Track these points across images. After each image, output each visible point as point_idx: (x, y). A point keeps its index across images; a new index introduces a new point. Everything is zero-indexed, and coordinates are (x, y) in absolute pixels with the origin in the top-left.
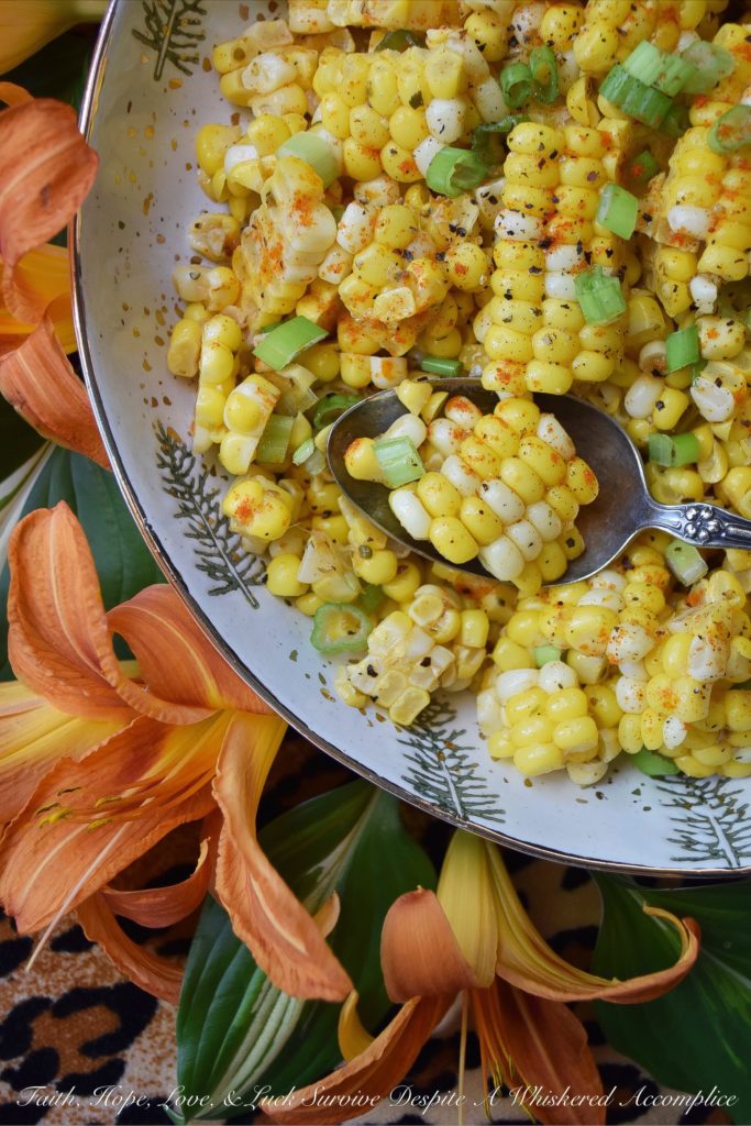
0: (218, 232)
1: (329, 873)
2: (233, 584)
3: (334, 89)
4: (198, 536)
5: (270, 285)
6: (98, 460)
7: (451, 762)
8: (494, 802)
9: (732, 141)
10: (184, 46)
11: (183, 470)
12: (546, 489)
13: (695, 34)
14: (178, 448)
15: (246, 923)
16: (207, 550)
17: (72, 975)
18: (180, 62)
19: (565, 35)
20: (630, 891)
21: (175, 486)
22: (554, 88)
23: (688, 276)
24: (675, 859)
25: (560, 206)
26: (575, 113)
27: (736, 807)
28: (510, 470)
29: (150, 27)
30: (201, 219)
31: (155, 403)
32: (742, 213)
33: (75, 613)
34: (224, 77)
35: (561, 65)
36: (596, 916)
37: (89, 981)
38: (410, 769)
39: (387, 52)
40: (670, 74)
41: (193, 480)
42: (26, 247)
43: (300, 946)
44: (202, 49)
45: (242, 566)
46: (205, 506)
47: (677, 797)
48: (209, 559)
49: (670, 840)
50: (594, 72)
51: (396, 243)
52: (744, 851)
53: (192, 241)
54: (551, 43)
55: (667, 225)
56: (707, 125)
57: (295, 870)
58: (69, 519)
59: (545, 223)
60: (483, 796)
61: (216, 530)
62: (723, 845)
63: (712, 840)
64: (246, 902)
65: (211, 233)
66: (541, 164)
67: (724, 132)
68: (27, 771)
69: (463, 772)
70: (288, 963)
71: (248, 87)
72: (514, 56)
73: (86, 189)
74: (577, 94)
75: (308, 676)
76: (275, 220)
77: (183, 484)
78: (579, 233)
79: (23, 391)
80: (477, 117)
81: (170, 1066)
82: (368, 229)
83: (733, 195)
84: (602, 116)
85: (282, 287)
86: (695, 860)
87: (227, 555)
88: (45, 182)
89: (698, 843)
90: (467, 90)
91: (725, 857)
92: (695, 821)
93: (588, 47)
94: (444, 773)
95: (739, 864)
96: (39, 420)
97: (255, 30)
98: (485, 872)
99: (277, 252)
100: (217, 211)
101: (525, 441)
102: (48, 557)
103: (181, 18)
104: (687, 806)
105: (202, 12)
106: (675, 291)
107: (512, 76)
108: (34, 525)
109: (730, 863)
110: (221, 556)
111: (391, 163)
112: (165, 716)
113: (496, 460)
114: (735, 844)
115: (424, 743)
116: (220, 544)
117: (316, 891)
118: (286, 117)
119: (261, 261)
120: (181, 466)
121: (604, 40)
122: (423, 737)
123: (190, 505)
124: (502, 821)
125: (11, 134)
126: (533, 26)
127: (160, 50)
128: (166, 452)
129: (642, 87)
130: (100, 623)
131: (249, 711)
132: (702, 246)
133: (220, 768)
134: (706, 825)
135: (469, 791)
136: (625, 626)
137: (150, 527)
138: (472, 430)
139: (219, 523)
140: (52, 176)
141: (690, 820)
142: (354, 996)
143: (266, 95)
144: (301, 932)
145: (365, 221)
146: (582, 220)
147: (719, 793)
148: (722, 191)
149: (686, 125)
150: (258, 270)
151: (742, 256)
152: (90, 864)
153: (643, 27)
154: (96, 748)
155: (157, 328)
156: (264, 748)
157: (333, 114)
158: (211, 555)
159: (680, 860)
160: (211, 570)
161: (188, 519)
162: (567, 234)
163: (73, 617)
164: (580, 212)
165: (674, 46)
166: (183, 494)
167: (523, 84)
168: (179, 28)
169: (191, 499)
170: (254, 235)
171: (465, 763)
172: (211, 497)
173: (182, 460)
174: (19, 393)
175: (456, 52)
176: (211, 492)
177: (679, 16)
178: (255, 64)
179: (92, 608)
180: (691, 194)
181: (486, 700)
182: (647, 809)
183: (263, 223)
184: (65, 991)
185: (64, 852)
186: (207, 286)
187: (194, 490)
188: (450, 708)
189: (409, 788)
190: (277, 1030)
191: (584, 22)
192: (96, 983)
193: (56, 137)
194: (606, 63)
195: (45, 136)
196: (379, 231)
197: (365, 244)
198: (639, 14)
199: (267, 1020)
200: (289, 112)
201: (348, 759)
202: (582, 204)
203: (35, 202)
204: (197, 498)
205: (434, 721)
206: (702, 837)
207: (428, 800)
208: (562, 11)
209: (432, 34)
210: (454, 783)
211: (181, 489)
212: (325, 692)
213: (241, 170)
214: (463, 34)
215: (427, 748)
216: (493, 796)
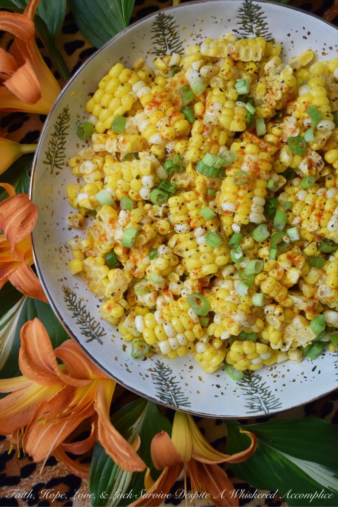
0: (76, 219)
1: (136, 429)
2: (94, 337)
3: (111, 175)
4: (81, 323)
5: (103, 245)
6: (44, 301)
7: (172, 388)
8: (187, 400)
9: (239, 183)
10: (59, 161)
11: (73, 301)
13: (225, 147)
14: (71, 294)
15: (110, 449)
16: (85, 327)
17: (51, 474)
18: (59, 166)
19: (183, 151)
21: (71, 307)
22: (181, 168)
23: (231, 224)
24: (248, 413)
25: (191, 218)
26: (189, 174)
27: (267, 393)
29: (48, 159)
30: (71, 215)
31: (62, 280)
32: (245, 204)
33: (44, 354)
34: (73, 169)
35: (183, 160)
36: (226, 434)
37: (57, 475)
38: (158, 392)
39: (126, 162)
40: (217, 163)
41: (77, 303)
42: (18, 241)
43: (128, 455)
44: (65, 160)
45: (96, 330)
46: (82, 312)
47: (248, 391)
49: (246, 406)
50: (193, 162)
51: (138, 221)
52: (270, 407)
53: (68, 223)
54: (179, 154)
55: (222, 209)
56: (231, 176)
57: (124, 430)
58: (39, 324)
59: (189, 224)
60: (183, 399)
61: (86, 319)
62: (263, 406)
63: (260, 405)
64: (109, 442)
65: (74, 220)
66: (180, 208)
67: (236, 180)
68: (31, 407)
69: (176, 391)
70: (125, 461)
71: (82, 172)
72: (167, 157)
73: (35, 219)
74: (189, 168)
75: (121, 365)
77: (74, 306)
79: (19, 283)
80: (158, 179)
81: (88, 501)
82: (128, 218)
83: (242, 198)
84: (198, 175)
86: (254, 412)
87: (91, 327)
88: (22, 220)
89: (255, 406)
90: (154, 171)
91: (264, 410)
92: (254, 399)
93: (190, 155)
94: (170, 392)
95: (268, 412)
96: (24, 291)
97: (82, 152)
98: (186, 423)
99: (104, 235)
100: (76, 212)
102: (33, 336)
103: (57, 153)
104: (252, 394)
105: (64, 149)
106: (227, 229)
107: (168, 165)
108: (28, 326)
109: (265, 412)
110: (89, 328)
111: (132, 196)
112: (76, 385)
114: (267, 405)
116: (88, 324)
117: (132, 436)
118: (96, 183)
119: (99, 237)
121: (195, 153)
122: (162, 381)
123: (77, 312)
124: (190, 406)
125: (9, 206)
126: (173, 148)
127: (52, 165)
128: (67, 296)
129: (209, 168)
131: (103, 379)
132: (234, 214)
133: (96, 399)
134: (258, 400)
135: (179, 398)
137: (65, 323)
139: (87, 317)
140: (24, 217)
141: (252, 399)
142: (148, 470)
143: (89, 174)
144: (128, 450)
146: (199, 219)
147: (262, 388)
148: (238, 197)
149: (225, 176)
150: (98, 240)
151: (246, 217)
152: (56, 436)
153: (207, 148)
154: (53, 397)
155: (60, 254)
156: (110, 391)
157: (111, 183)
158: (85, 329)
159: (249, 413)
160: (86, 334)
161: (77, 318)
162: (197, 225)
164: (197, 217)
165: (218, 151)
166: (74, 309)
167: (171, 167)
168: (57, 156)
169: (77, 310)
171: (176, 388)
173: (72, 298)
175: (148, 160)
176: (83, 307)
177: (218, 142)
178: (83, 165)
179: (50, 352)
180: (228, 199)
182: (238, 396)
184: (49, 480)
185: (47, 433)
187: (77, 307)
188: (170, 369)
189: (158, 399)
190: (124, 485)
191: (189, 147)
192: (59, 476)
193: (24, 205)
194: (197, 159)
195: (20, 205)
196: (131, 218)
197: (128, 222)
198: (205, 144)
199: (120, 482)
200: (97, 181)
201: (137, 392)
203: (20, 226)
204: (79, 310)
205: (165, 374)
206: (256, 404)
207: (165, 402)
208: (181, 143)
209: (140, 154)
210: (173, 395)
211: (73, 307)
212: (128, 370)
213: (83, 202)
214: (150, 153)
215: (164, 385)
216: (187, 398)
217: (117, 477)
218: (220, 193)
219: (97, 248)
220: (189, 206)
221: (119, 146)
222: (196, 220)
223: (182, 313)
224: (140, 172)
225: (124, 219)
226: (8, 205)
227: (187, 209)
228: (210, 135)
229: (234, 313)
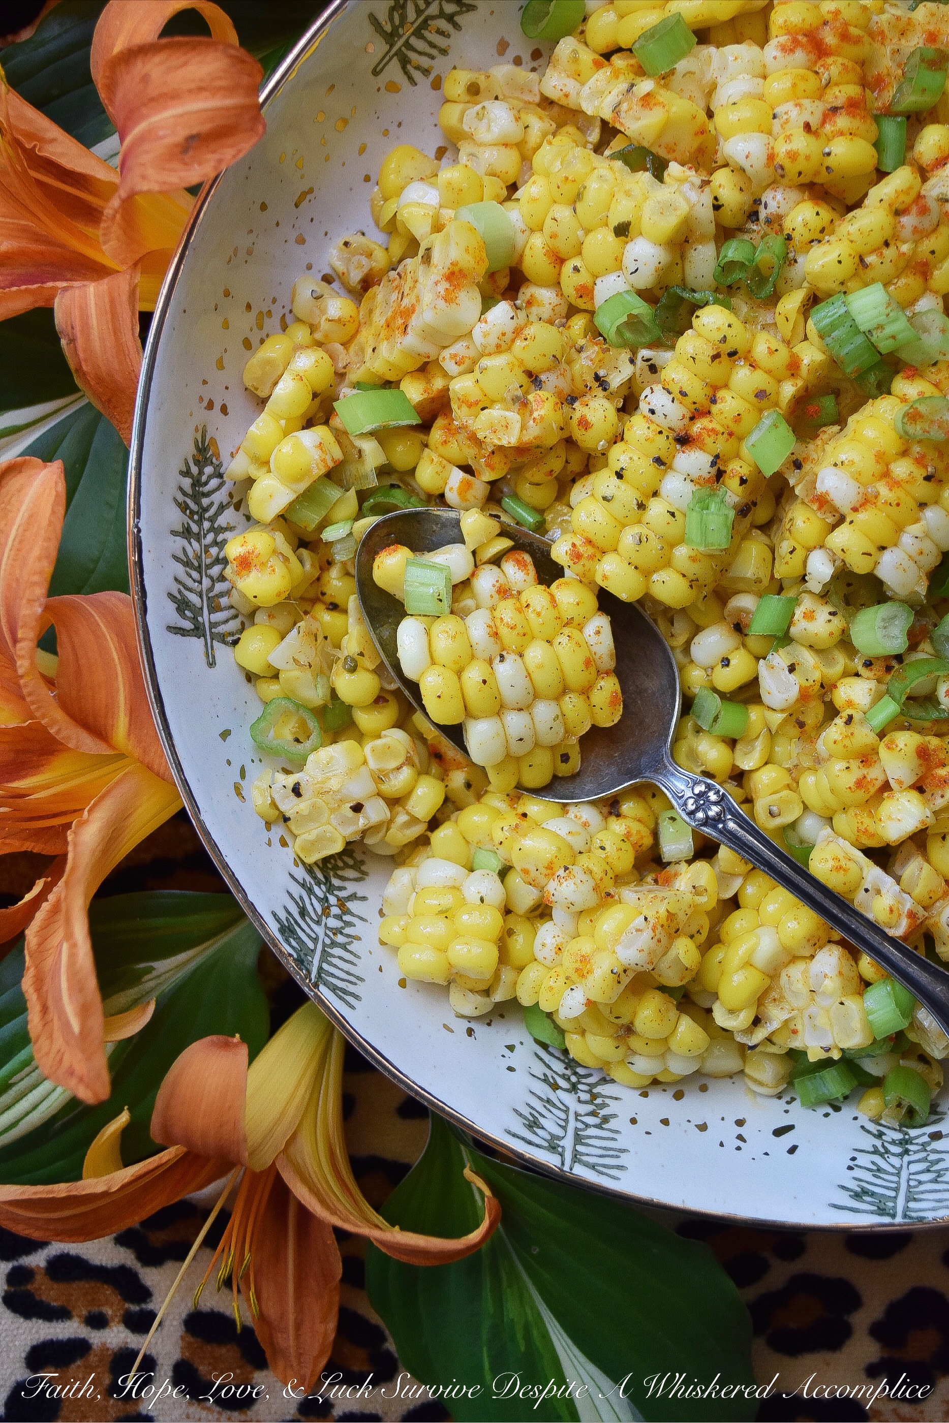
0: (364, 260)
1: (159, 976)
2: (198, 631)
3: (547, 175)
4: (187, 564)
5: (385, 343)
6: (125, 436)
7: (333, 923)
8: (355, 984)
9: (916, 429)
10: (420, 53)
11: (206, 489)
12: (565, 690)
13: (940, 301)
14: (212, 463)
15: (39, 982)
16: (190, 583)
18: (409, 67)
19: (808, 236)
20: (462, 1147)
21: (189, 501)
22: (771, 285)
23: (812, 544)
24: (509, 1132)
25: (715, 409)
26: (780, 320)
27: (603, 1112)
28: (536, 653)
29: (391, 18)
30: (356, 240)
31: (210, 406)
32: (895, 508)
33: (17, 580)
34: (448, 105)
35: (790, 264)
38: (285, 908)
39: (619, 164)
40: (889, 330)
41: (212, 504)
42: (144, 186)
43: (75, 1026)
44: (439, 65)
45: (218, 617)
46: (210, 537)
47: (549, 1073)
48: (187, 593)
49: (516, 1111)
50: (818, 289)
51: (531, 365)
52: (584, 1158)
53: (333, 257)
54: (789, 238)
55: (815, 482)
56: (904, 400)
58: (56, 483)
59: (692, 419)
60: (348, 973)
61: (209, 566)
62: (568, 1143)
63: (559, 1132)
64: (50, 961)
65: (356, 259)
66: (715, 357)
67: (913, 416)
69: (340, 939)
70: (59, 1042)
71: (466, 128)
72: (748, 231)
73: (234, 156)
75: (229, 763)
76: (421, 280)
77: (198, 503)
78: (721, 445)
79: (78, 329)
80: (679, 275)
82: (509, 336)
83: (895, 484)
84: (806, 338)
85: (396, 352)
86: (530, 1143)
87: (209, 598)
88: (195, 131)
89: (543, 1128)
90: (681, 243)
91: (562, 1155)
92: (554, 1105)
93: (821, 261)
94: (320, 930)
95: (571, 1169)
96: (81, 367)
97: (503, 71)
98: (317, 1056)
99: (408, 313)
100: (375, 239)
101: (566, 631)
102: (19, 510)
103: (429, 22)
104: (555, 1087)
105: (457, 26)
106: (791, 552)
107: (734, 251)
108: (20, 472)
109: (563, 1164)
110: (201, 597)
111: (570, 280)
112: (59, 731)
113: (527, 636)
114: (579, 1148)
115: (316, 889)
116: (206, 582)
117: (136, 989)
118: (487, 180)
119: (390, 314)
120: (206, 483)
121: (840, 262)
122: (319, 883)
123: (195, 528)
124: (353, 1007)
125: (185, 64)
126: (780, 211)
127: (391, 46)
128: (197, 462)
129: (854, 328)
130: (37, 604)
131: (150, 768)
132: (841, 520)
133: (90, 811)
134: (563, 1116)
135: (335, 961)
136: (576, 870)
137: (139, 531)
138: (519, 593)
139: (217, 561)
140: (206, 128)
141: (549, 1101)
142: (124, 1118)
143: (481, 145)
144: (84, 1012)
145: (510, 326)
146: (731, 434)
147: (595, 1091)
148: (886, 474)
149: (884, 388)
150: (383, 321)
151: (873, 550)
153: (888, 268)
155: (251, 330)
156: (147, 816)
157: (534, 200)
158: (190, 590)
159: (514, 1135)
160: (182, 605)
161: (185, 542)
162: (709, 441)
163: (14, 585)
164: (731, 424)
165: (913, 302)
166: (192, 513)
167: (741, 265)
168: (423, 31)
169: (199, 523)
170: (396, 283)
171: (347, 931)
172: (222, 530)
173: (210, 477)
174: (73, 328)
175: (687, 199)
176: (224, 525)
177: (932, 273)
178: (484, 108)
179: (35, 584)
180: (852, 463)
181: (402, 877)
182: (511, 1069)
183: (409, 276)
186: (323, 311)
187: (207, 515)
188: (363, 868)
189: (273, 927)
190: (27, 1114)
191: (832, 233)
193: (230, 90)
194: (834, 286)
195: (218, 84)
196: (519, 343)
197: (499, 349)
198: (890, 253)
199: (22, 1098)
200: (493, 174)
201: (226, 866)
202: (738, 418)
203: (176, 145)
204: (206, 525)
205: (340, 873)
206: (550, 1124)
207: (287, 948)
208: (817, 209)
209: (674, 168)
210: (324, 945)
211: (194, 507)
212: (238, 788)
213: (414, 210)
214: (706, 183)
215: (316, 897)
216: (358, 978)
217: (22, 1079)
218: (841, 430)
219: (361, 349)
220: (744, 377)
221: (624, 107)
224: (640, 218)
226: (182, 59)
227: (729, 376)
228: (920, 234)
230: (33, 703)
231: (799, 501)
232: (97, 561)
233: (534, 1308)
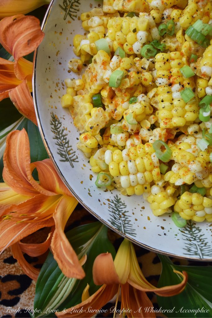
0: (76, 63)
1: (85, 249)
2: (67, 160)
3: (112, 26)
4: (59, 145)
5: (92, 85)
7: (123, 219)
8: (134, 231)
10: (73, 12)
11: (58, 127)
14: (57, 121)
16: (61, 149)
17: (8, 270)
18: (72, 16)
19: (178, 17)
20: (171, 266)
21: (55, 130)
22: (173, 31)
23: (205, 86)
24: (184, 254)
26: (178, 39)
27: (204, 243)
29: (64, 5)
30: (73, 60)
33: (22, 159)
34: (83, 22)
35: (176, 25)
36: (160, 273)
37: (13, 273)
38: (111, 218)
39: (128, 17)
40: (205, 29)
41: (60, 130)
42: (22, 55)
44: (78, 14)
45: (71, 156)
46: (62, 138)
47: (187, 238)
48: (62, 152)
49: (184, 249)
50: (184, 28)
51: (126, 67)
52: (205, 254)
53: (69, 66)
54: (173, 19)
55: (201, 71)
57: (76, 245)
58: (24, 132)
60: (131, 229)
61: (65, 145)
62: (199, 252)
63: (196, 250)
64: (59, 250)
65: (74, 64)
66: (164, 63)
68: (2, 207)
69: (126, 222)
70: (68, 268)
71: (89, 25)
72: (163, 22)
73: (40, 42)
74: (179, 34)
75: (85, 189)
77: (57, 131)
80: (151, 38)
81: (33, 301)
82: (119, 63)
84: (186, 40)
86: (190, 255)
87: (67, 152)
88: (29, 38)
89: (192, 250)
90: (149, 29)
91: (199, 255)
92: (192, 245)
93: (184, 20)
94: (120, 221)
95: (203, 257)
96: (20, 108)
97: (93, 10)
100: (77, 58)
102: (17, 143)
103: (73, 4)
104: (190, 241)
105: (79, 4)
106: (201, 90)
107: (161, 27)
108: (15, 134)
109: (200, 257)
110: (65, 152)
111: (126, 48)
112: (42, 192)
114: (203, 252)
115: (116, 212)
116: (65, 149)
117: (81, 253)
118: (99, 34)
120: (57, 126)
121: (188, 18)
122: (116, 211)
124: (135, 236)
125: (21, 25)
126: (169, 14)
127: (66, 12)
128: (54, 121)
129: (197, 32)
130: (29, 161)
132: (210, 78)
133: (56, 210)
134: (195, 246)
135: (127, 227)
137: (46, 140)
139: (66, 143)
140: (32, 37)
141: (190, 244)
142: (88, 286)
143: (94, 27)
145: (118, 60)
146: (179, 76)
147: (200, 238)
149: (208, 44)
150: (90, 81)
152: (16, 235)
153: (199, 16)
155: (56, 87)
156: (70, 208)
157: (111, 33)
159: (186, 254)
160: (62, 155)
161: (57, 140)
163: (21, 160)
164: (178, 74)
167: (165, 29)
168: (72, 7)
169: (59, 135)
171: (127, 220)
172: (65, 136)
173: (58, 124)
174: (15, 99)
175: (147, 19)
176: (65, 134)
177: (210, 15)
178: (92, 19)
179: (27, 156)
180: (208, 63)
182: (178, 240)
183: (92, 68)
184: (6, 275)
185: (9, 231)
186: (75, 84)
187: (60, 133)
188: (125, 205)
189: (110, 224)
190: (65, 293)
191: (183, 14)
192: (15, 274)
194: (188, 25)
196: (121, 64)
197: (117, 67)
198: (199, 13)
199: (62, 290)
200: (100, 32)
202: (178, 72)
203: (26, 44)
204: (61, 135)
205: (120, 207)
206: (193, 249)
207: (114, 227)
208: (177, 10)
209: (141, 14)
210: (123, 224)
211: (57, 132)
212: (89, 194)
213: (84, 46)
214: (149, 14)
215: (117, 214)
216: (134, 230)
217: (61, 285)
218: (202, 58)
219: (87, 89)
220: (173, 63)
221: (125, 4)
222: (176, 77)
223: (146, 156)
224: (138, 26)
225: (115, 63)
227: (170, 66)
228: (204, 6)
229: (192, 162)
230: (34, 186)
231: (198, 77)
232: (38, 156)
233: (203, 300)
